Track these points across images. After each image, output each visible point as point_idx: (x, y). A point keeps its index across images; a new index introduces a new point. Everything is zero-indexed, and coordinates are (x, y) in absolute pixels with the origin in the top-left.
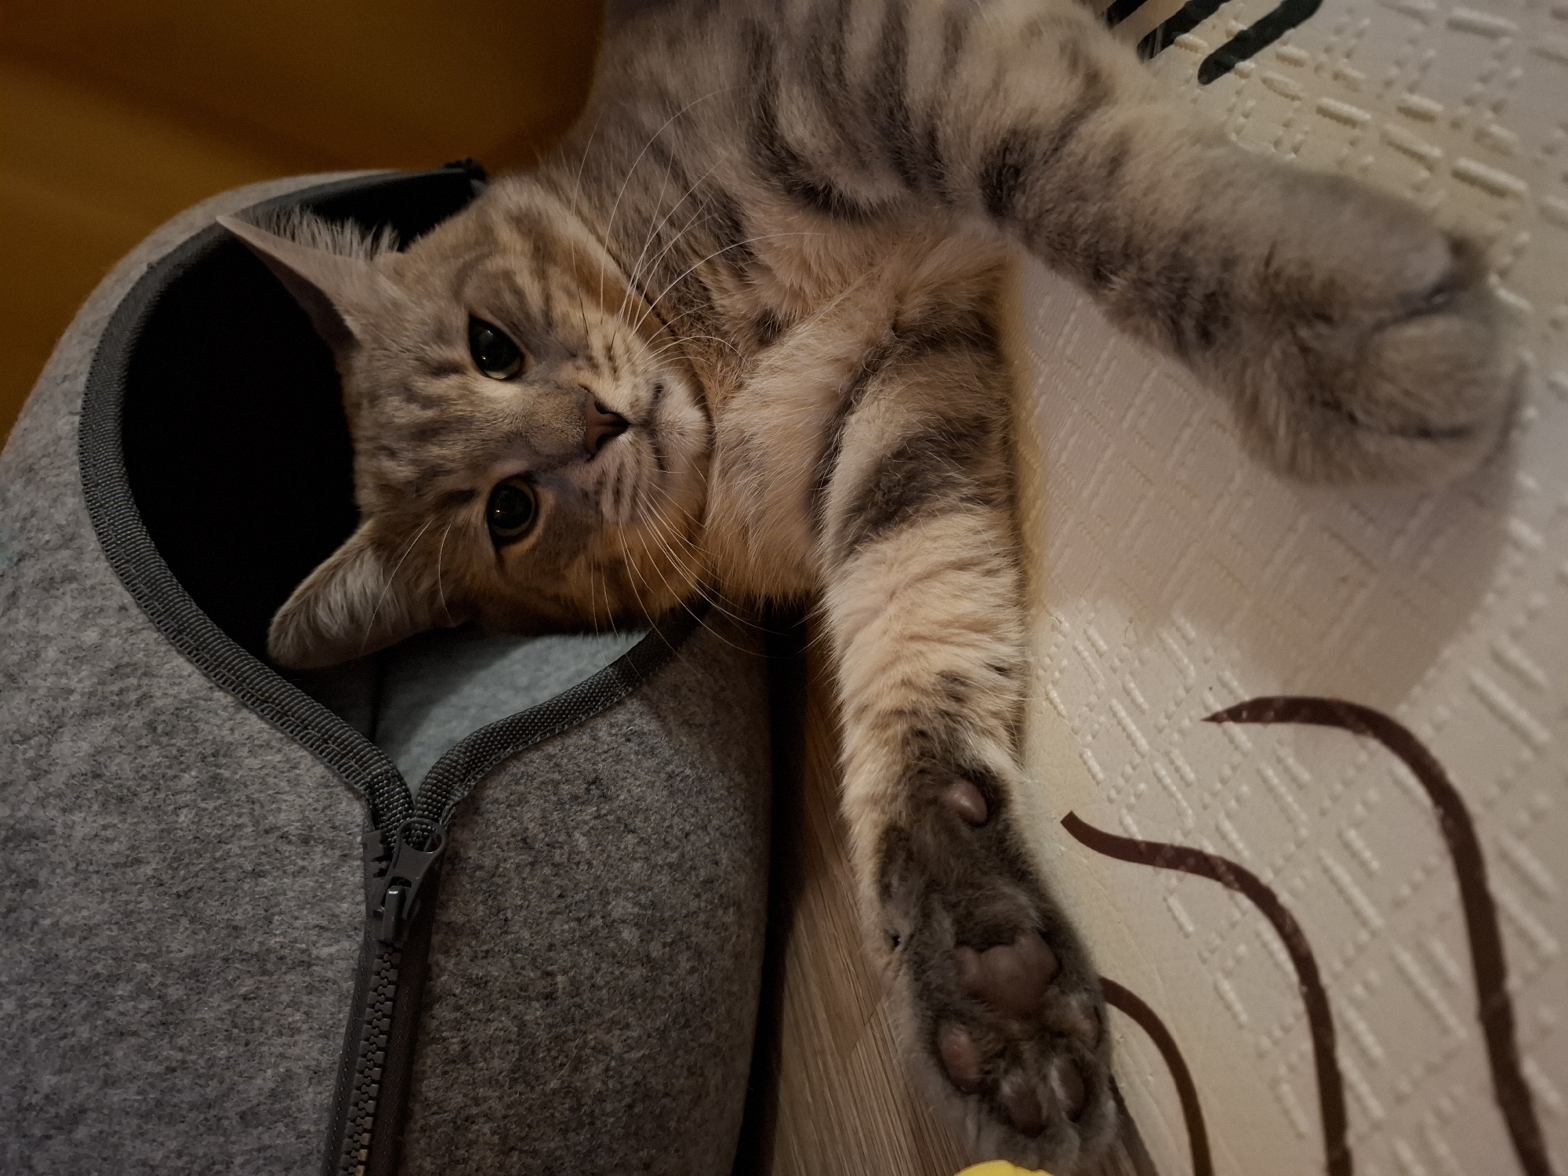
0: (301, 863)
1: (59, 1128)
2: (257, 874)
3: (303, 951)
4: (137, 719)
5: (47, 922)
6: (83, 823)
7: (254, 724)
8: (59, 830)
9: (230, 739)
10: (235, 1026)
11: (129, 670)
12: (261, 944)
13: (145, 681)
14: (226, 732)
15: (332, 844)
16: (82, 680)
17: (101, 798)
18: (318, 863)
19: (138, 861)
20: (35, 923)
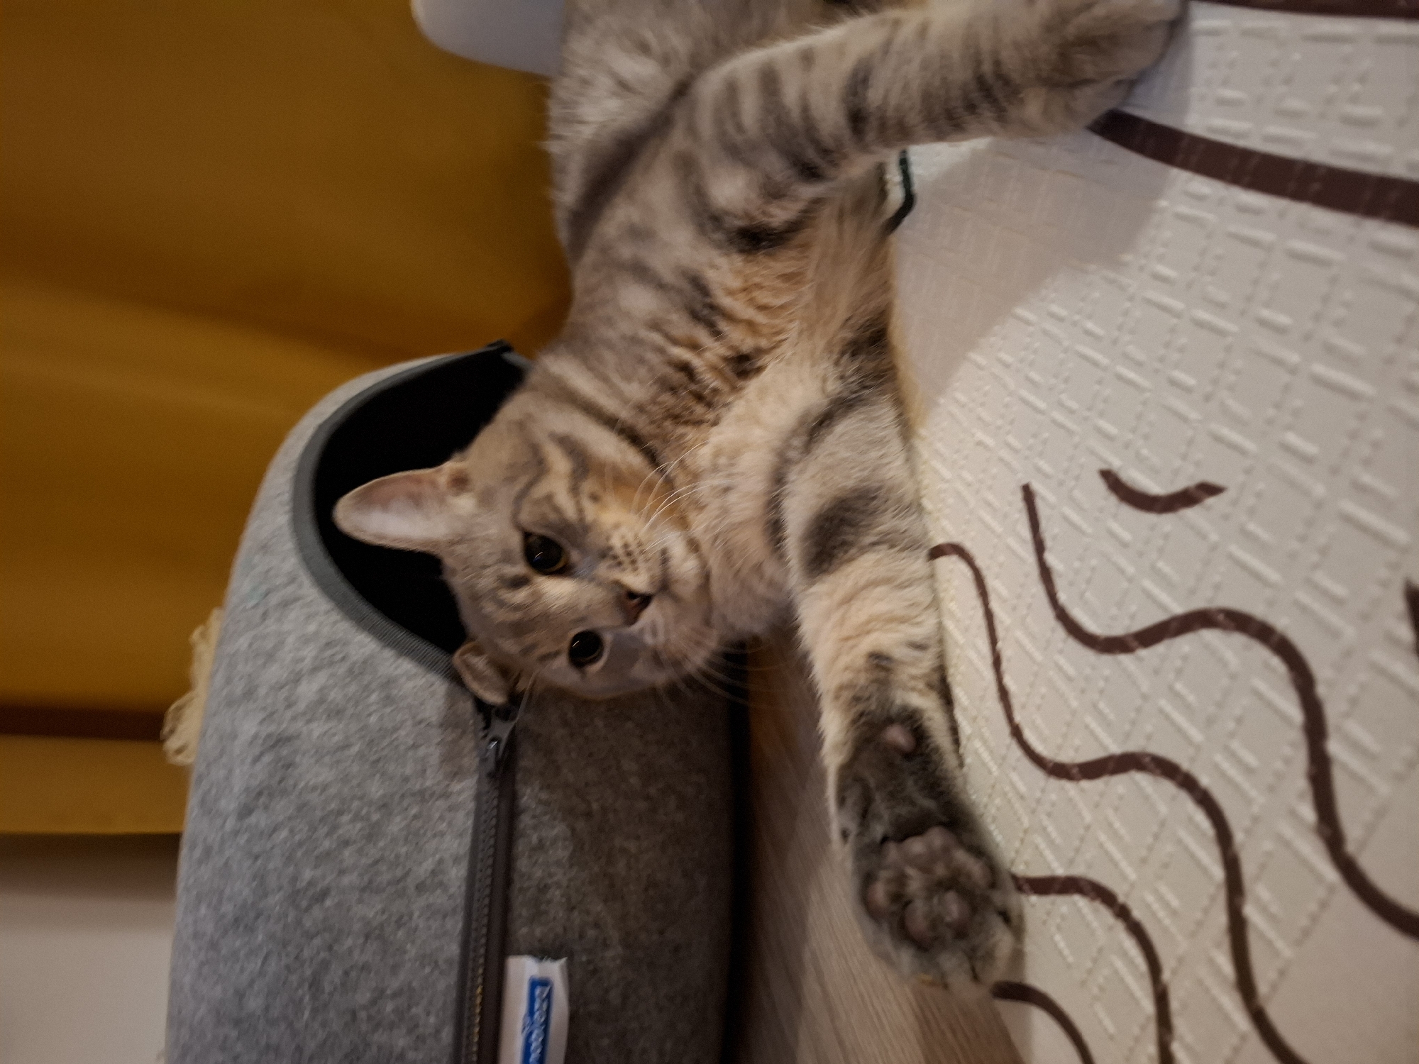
1: (316, 901)
3: (443, 790)
5: (302, 784)
8: (305, 732)
9: (395, 674)
10: (410, 834)
11: (335, 643)
13: (345, 648)
14: (391, 670)
16: (309, 652)
17: (327, 714)
20: (295, 786)
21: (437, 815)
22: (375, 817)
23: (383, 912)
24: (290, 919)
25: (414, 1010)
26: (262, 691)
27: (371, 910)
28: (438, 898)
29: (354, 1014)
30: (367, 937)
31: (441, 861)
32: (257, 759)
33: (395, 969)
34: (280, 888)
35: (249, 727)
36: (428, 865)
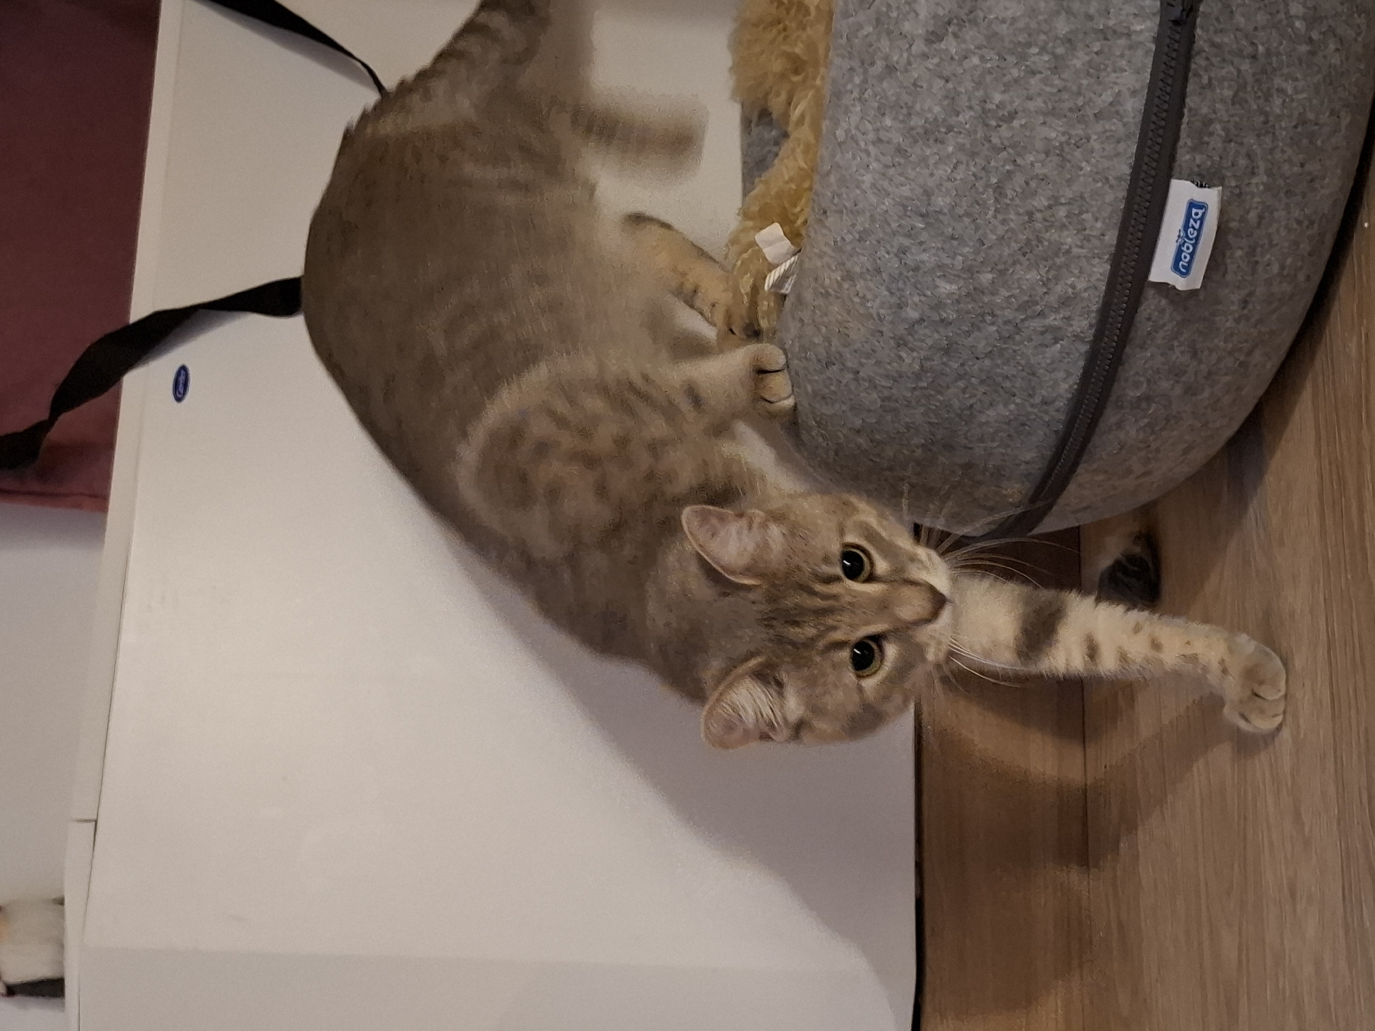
1: (1004, 121)
5: (991, 16)
10: (1091, 68)
12: (1104, 24)
21: (1118, 53)
22: (1060, 50)
23: (1064, 134)
24: (979, 135)
25: (1084, 216)
27: (1053, 132)
28: (1116, 126)
29: (1030, 214)
30: (1047, 153)
31: (1119, 93)
33: (1069, 182)
34: (970, 108)
36: (1107, 97)
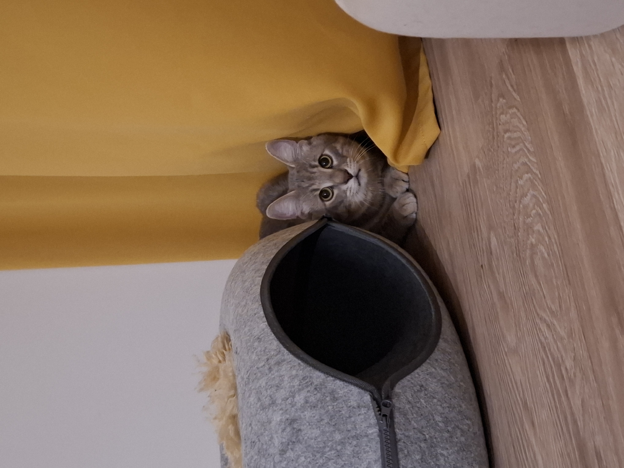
0: (359, 413)
2: (350, 417)
3: (365, 433)
4: (311, 388)
5: (306, 438)
6: (308, 414)
7: (338, 382)
8: (302, 416)
9: (335, 388)
10: (355, 453)
11: (306, 378)
12: (355, 433)
13: (311, 380)
14: (333, 386)
15: (365, 407)
16: (296, 382)
17: (310, 407)
18: (363, 412)
19: (322, 420)
20: (303, 439)
26: (279, 401)
32: (284, 430)
35: (277, 417)
36: (364, 465)
